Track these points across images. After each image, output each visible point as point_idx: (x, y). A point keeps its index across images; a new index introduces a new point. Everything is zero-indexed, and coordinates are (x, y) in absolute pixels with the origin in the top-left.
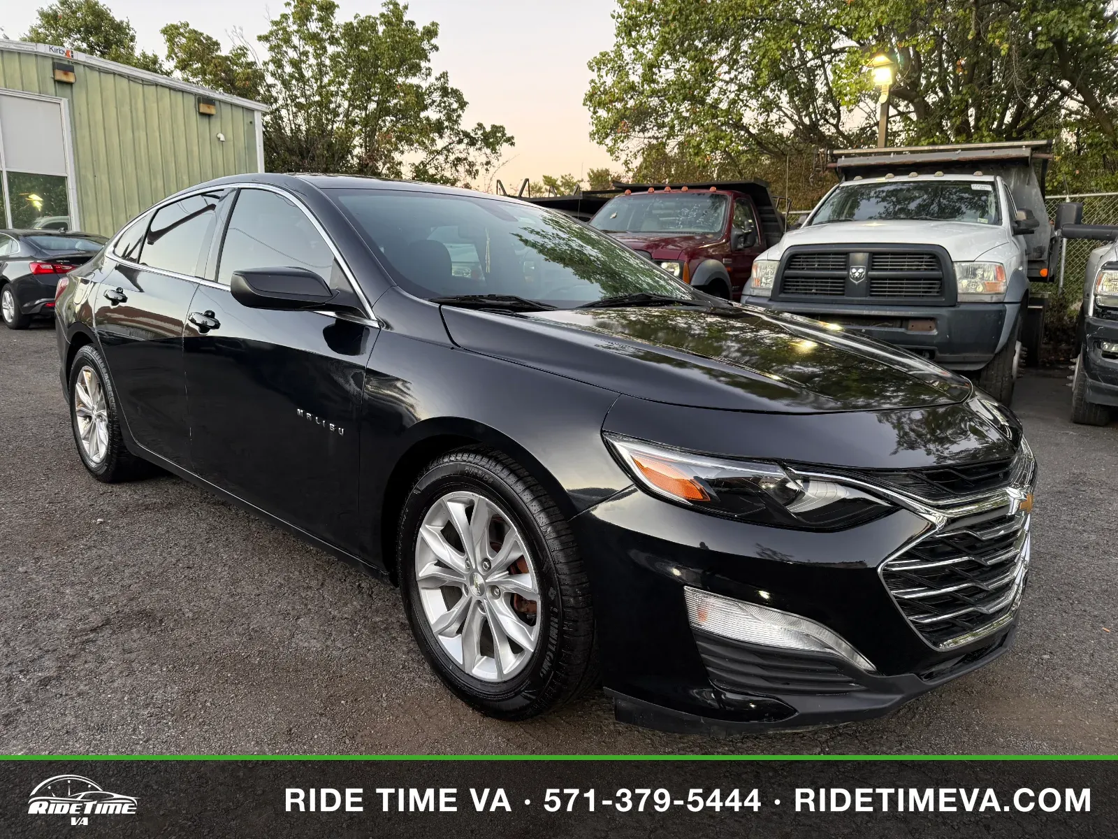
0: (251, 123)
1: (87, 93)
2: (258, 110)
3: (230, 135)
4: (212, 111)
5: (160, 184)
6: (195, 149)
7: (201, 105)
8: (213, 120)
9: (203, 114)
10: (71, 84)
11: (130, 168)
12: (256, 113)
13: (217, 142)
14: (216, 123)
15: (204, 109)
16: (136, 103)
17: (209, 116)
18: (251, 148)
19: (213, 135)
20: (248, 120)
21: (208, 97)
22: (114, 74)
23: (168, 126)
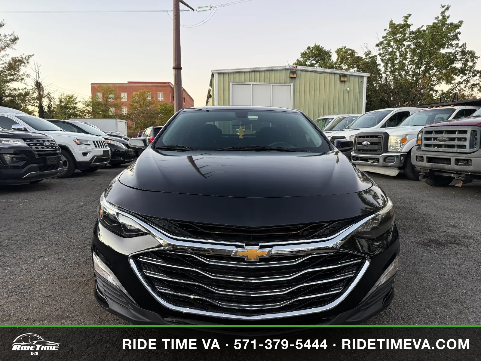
0: (362, 82)
1: (300, 80)
2: (365, 76)
3: (352, 88)
4: (346, 79)
5: (322, 110)
6: (337, 95)
7: (341, 78)
8: (346, 83)
9: (342, 81)
10: (295, 78)
11: (312, 106)
12: (364, 77)
13: (346, 91)
14: (347, 84)
15: (342, 79)
16: (317, 81)
17: (344, 81)
18: (360, 92)
19: (345, 89)
20: (360, 81)
21: (344, 74)
22: (310, 71)
23: (328, 87)
